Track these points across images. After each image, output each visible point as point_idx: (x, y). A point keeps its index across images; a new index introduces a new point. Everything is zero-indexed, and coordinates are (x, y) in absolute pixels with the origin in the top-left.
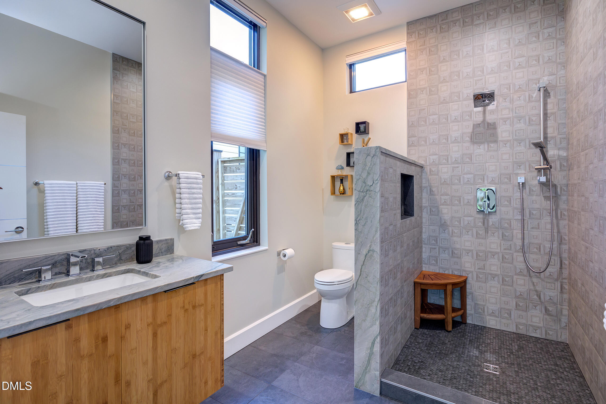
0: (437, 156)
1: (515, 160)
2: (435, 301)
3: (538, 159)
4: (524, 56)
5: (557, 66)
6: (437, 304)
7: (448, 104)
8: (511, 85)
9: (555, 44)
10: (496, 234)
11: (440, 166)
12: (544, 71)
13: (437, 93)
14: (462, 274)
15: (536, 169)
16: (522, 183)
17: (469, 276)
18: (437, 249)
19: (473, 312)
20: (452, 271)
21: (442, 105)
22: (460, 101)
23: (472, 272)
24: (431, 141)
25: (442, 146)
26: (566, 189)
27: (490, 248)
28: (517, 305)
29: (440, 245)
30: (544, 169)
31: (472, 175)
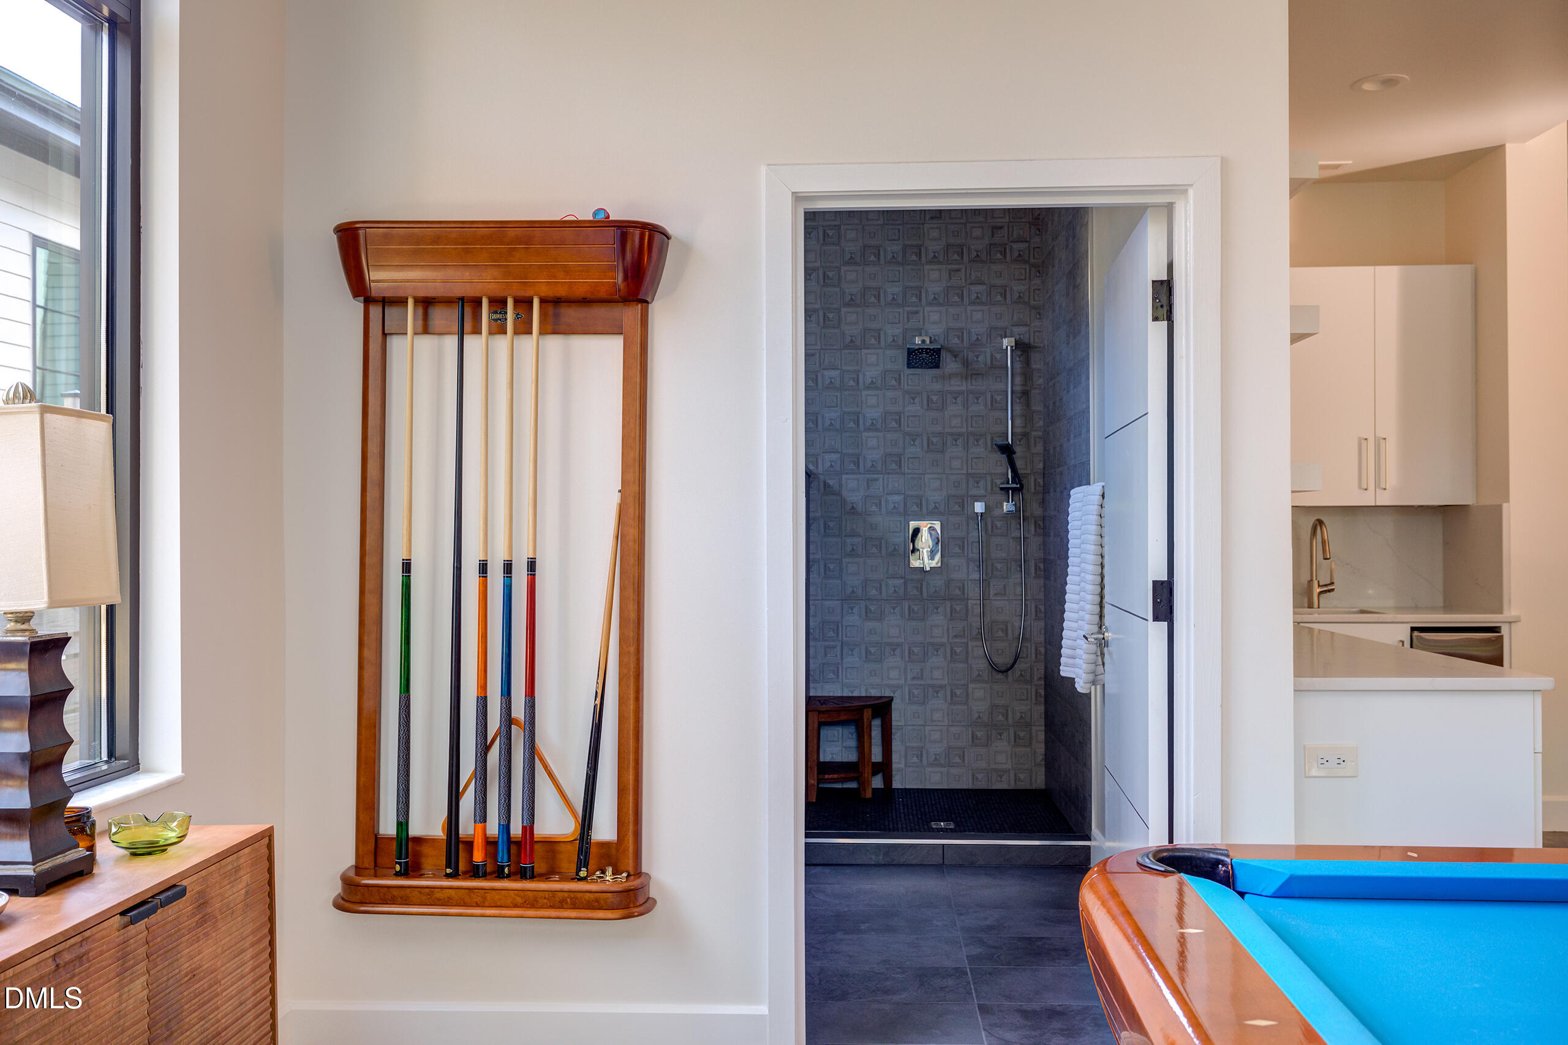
0: (839, 455)
1: (970, 471)
2: (834, 756)
3: (1004, 471)
4: (983, 283)
5: (1030, 311)
6: (838, 761)
7: (859, 351)
8: (965, 332)
9: (1028, 272)
10: (941, 610)
11: (844, 477)
12: (1013, 316)
13: (839, 325)
14: (884, 693)
15: (1002, 489)
16: (981, 513)
17: (896, 695)
18: (839, 648)
19: (902, 766)
20: (867, 690)
21: (847, 351)
22: (882, 348)
23: (898, 687)
24: (828, 423)
25: (848, 434)
26: (1042, 525)
27: (932, 637)
28: (974, 737)
29: (844, 638)
30: (1013, 489)
31: (902, 497)
